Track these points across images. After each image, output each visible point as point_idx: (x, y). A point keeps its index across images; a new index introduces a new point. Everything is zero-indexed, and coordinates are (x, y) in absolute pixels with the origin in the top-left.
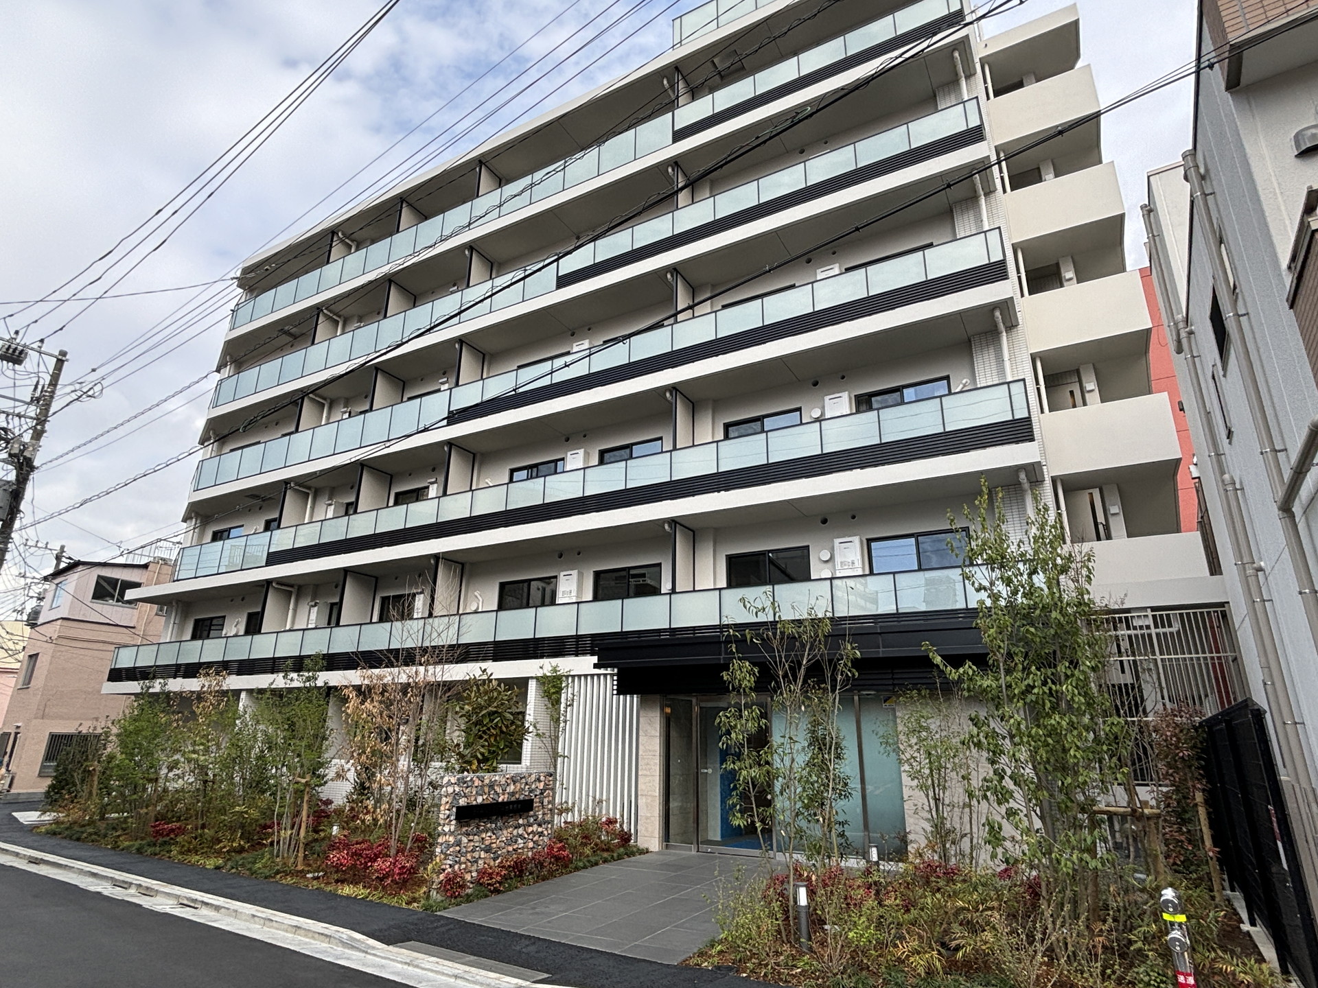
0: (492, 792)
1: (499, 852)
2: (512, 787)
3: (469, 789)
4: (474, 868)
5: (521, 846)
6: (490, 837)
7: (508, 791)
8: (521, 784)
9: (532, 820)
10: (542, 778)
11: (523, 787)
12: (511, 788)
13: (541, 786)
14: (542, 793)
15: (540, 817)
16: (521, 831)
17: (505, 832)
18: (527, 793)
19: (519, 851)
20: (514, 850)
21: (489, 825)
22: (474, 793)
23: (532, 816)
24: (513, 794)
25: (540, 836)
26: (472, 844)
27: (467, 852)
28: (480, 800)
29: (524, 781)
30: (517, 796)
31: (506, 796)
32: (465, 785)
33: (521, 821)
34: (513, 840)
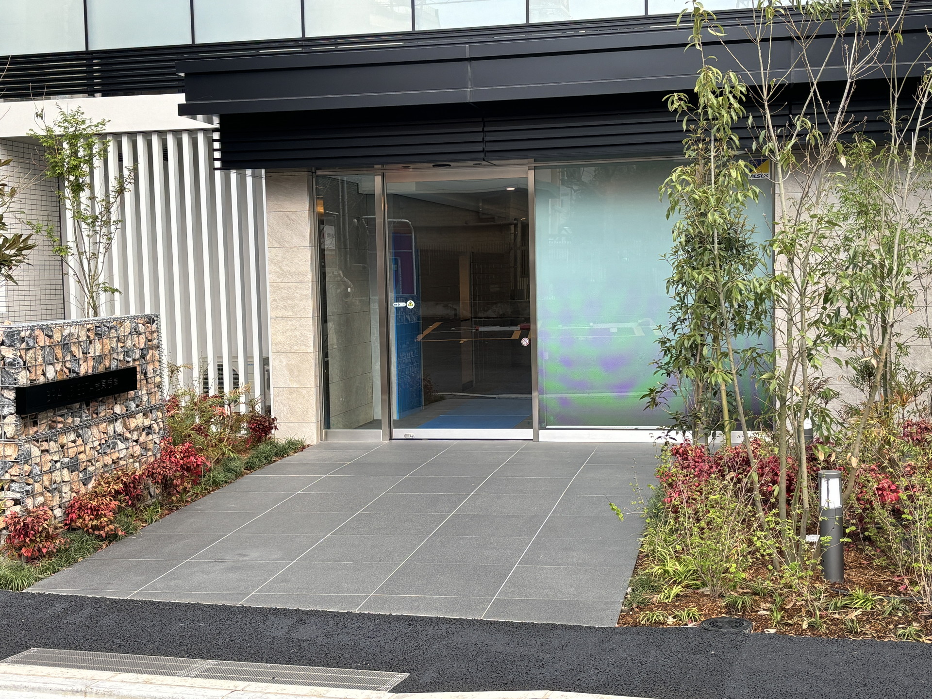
0: (68, 358)
1: (91, 469)
2: (98, 346)
3: (31, 353)
4: (56, 502)
5: (123, 454)
6: (74, 442)
7: (92, 354)
8: (111, 339)
9: (133, 406)
10: (141, 328)
11: (114, 345)
12: (96, 349)
13: (141, 342)
14: (143, 356)
15: (145, 398)
16: (119, 427)
17: (95, 430)
18: (121, 357)
19: (122, 463)
20: (114, 462)
21: (70, 420)
22: (40, 359)
23: (133, 399)
24: (100, 359)
25: (148, 434)
26: (49, 458)
27: (42, 473)
28: (51, 374)
29: (113, 333)
30: (107, 363)
31: (91, 363)
32: (23, 345)
33: (118, 409)
34: (108, 445)
